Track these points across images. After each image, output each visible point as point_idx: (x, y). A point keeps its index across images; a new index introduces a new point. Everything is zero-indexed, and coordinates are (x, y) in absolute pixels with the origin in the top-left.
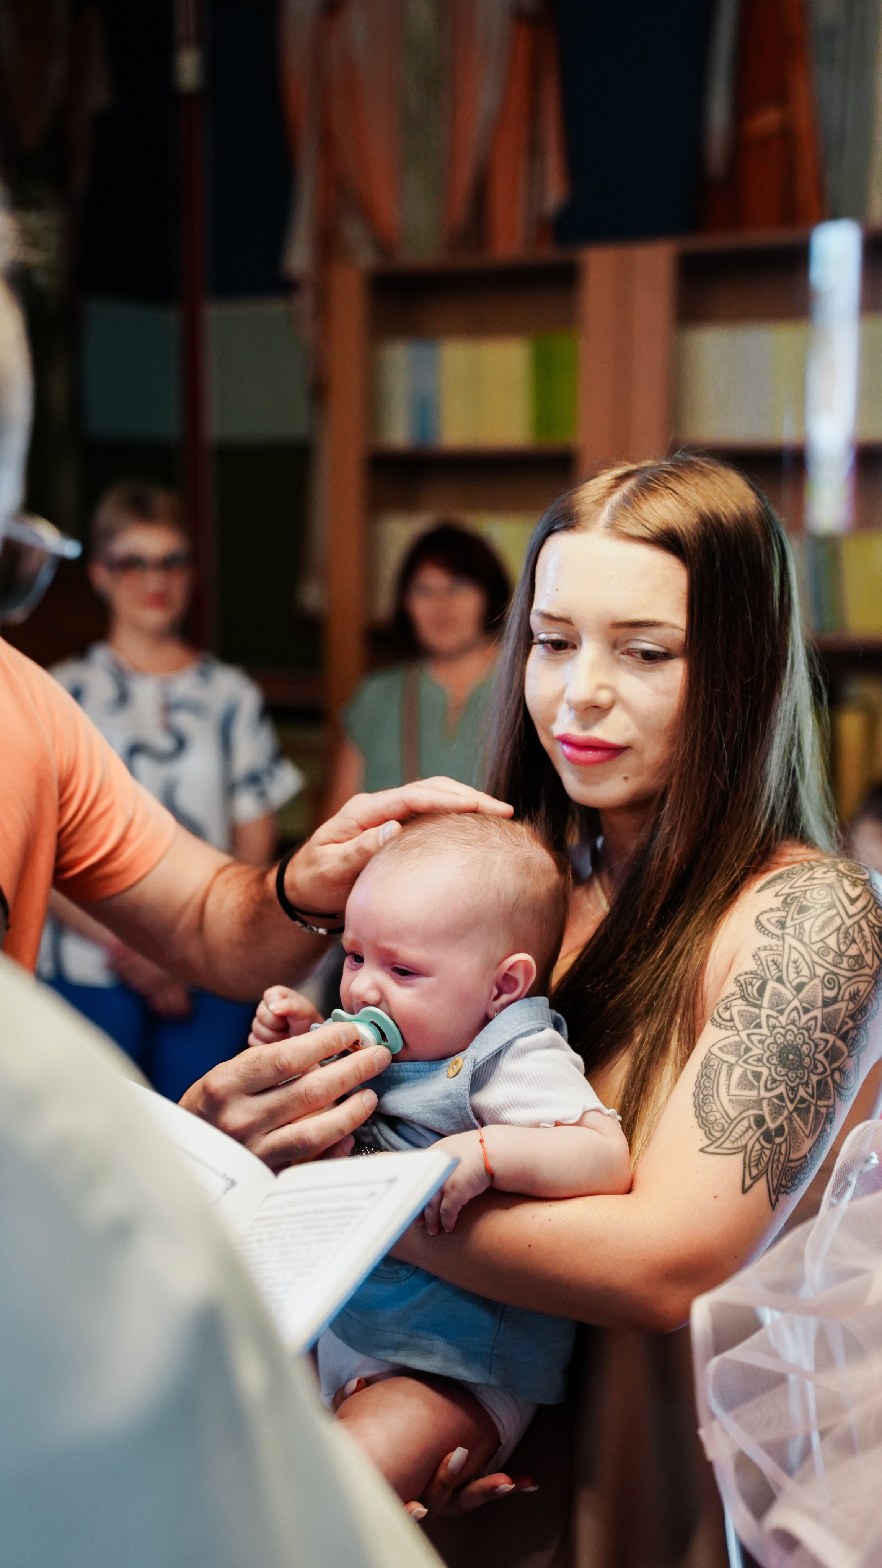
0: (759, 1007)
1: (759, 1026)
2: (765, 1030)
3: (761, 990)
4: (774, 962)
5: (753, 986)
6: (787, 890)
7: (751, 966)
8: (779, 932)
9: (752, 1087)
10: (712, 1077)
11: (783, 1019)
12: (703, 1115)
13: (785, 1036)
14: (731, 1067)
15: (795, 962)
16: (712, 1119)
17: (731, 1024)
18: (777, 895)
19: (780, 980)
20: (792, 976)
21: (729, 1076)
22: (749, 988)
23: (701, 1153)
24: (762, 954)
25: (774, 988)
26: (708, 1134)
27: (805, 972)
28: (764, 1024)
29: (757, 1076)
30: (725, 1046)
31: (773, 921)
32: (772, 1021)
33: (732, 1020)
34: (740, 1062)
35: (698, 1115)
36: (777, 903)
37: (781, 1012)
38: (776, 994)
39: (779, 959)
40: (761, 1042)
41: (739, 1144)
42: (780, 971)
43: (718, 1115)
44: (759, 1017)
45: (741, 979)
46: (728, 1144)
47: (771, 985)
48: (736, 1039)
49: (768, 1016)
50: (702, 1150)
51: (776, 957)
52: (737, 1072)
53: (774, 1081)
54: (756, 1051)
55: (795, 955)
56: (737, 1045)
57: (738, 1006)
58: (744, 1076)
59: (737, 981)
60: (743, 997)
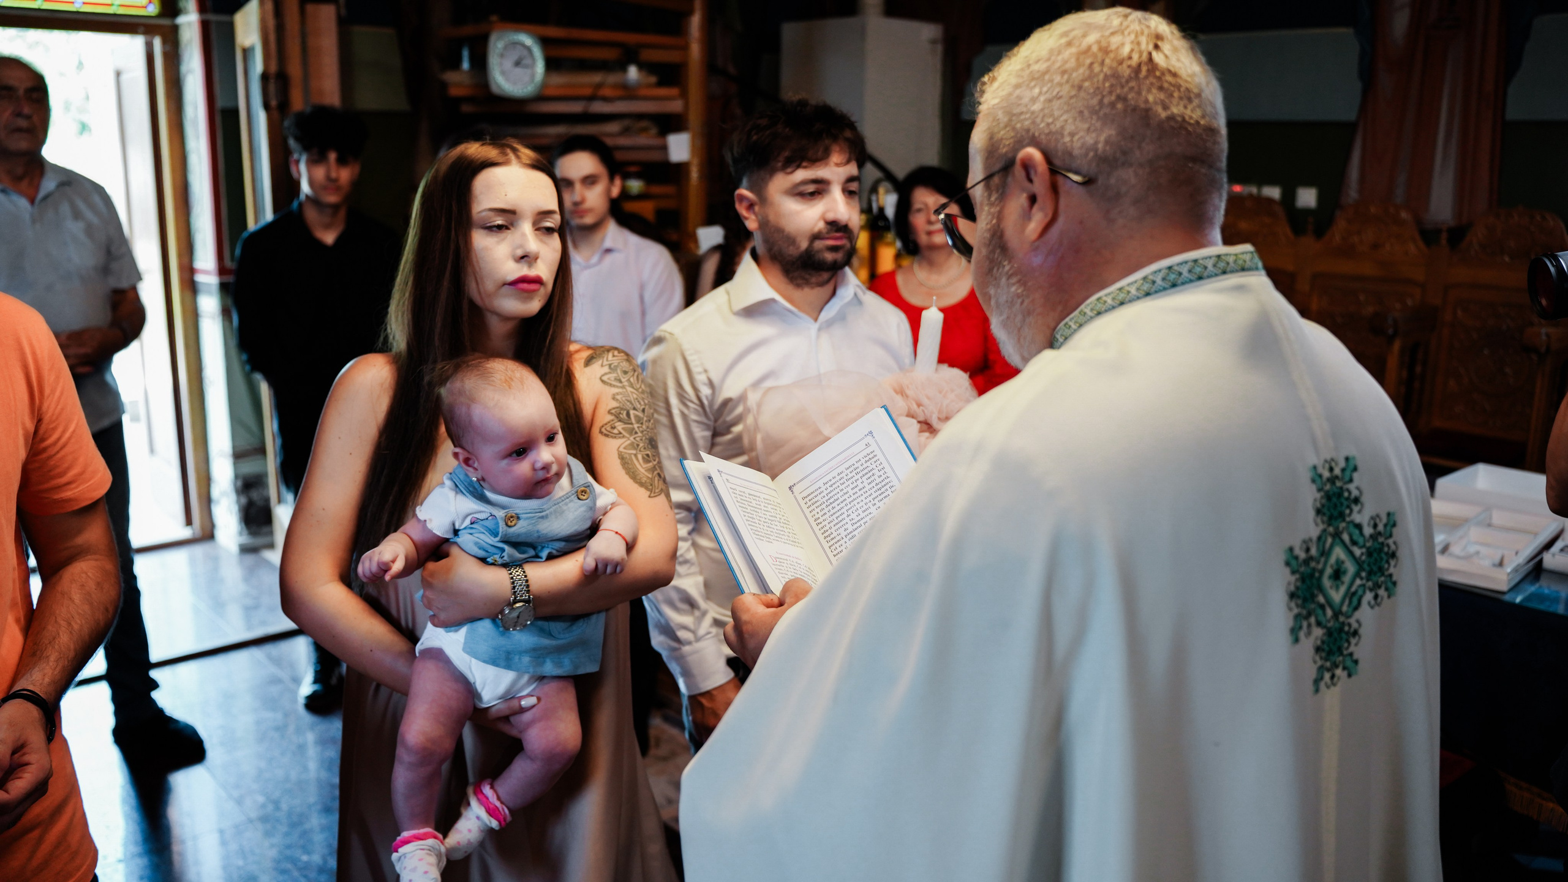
0: (632, 424)
1: (636, 433)
2: (640, 434)
3: (628, 414)
4: (628, 401)
5: (622, 414)
6: (605, 363)
7: (614, 404)
8: (620, 385)
9: (650, 462)
10: (630, 462)
11: (644, 427)
12: (638, 481)
13: (648, 434)
14: (635, 455)
15: (637, 399)
16: (643, 481)
17: (621, 435)
18: (602, 366)
19: (634, 409)
20: (639, 406)
21: (637, 459)
22: (621, 416)
23: (650, 499)
24: (619, 397)
25: (634, 414)
26: (647, 488)
27: (642, 403)
28: (638, 431)
29: (648, 455)
30: (626, 446)
31: (613, 379)
32: (641, 429)
33: (620, 433)
34: (638, 452)
35: (636, 482)
36: (606, 369)
37: (642, 424)
38: (636, 416)
39: (629, 398)
40: (641, 440)
41: (660, 489)
42: (632, 404)
43: (645, 479)
44: (634, 429)
45: (613, 411)
46: (657, 491)
47: (632, 412)
48: (629, 442)
49: (638, 427)
50: (649, 497)
51: (627, 398)
52: (640, 457)
53: (654, 456)
54: (641, 445)
55: (635, 396)
56: (632, 444)
57: (620, 426)
58: (643, 458)
59: (609, 412)
60: (620, 421)
